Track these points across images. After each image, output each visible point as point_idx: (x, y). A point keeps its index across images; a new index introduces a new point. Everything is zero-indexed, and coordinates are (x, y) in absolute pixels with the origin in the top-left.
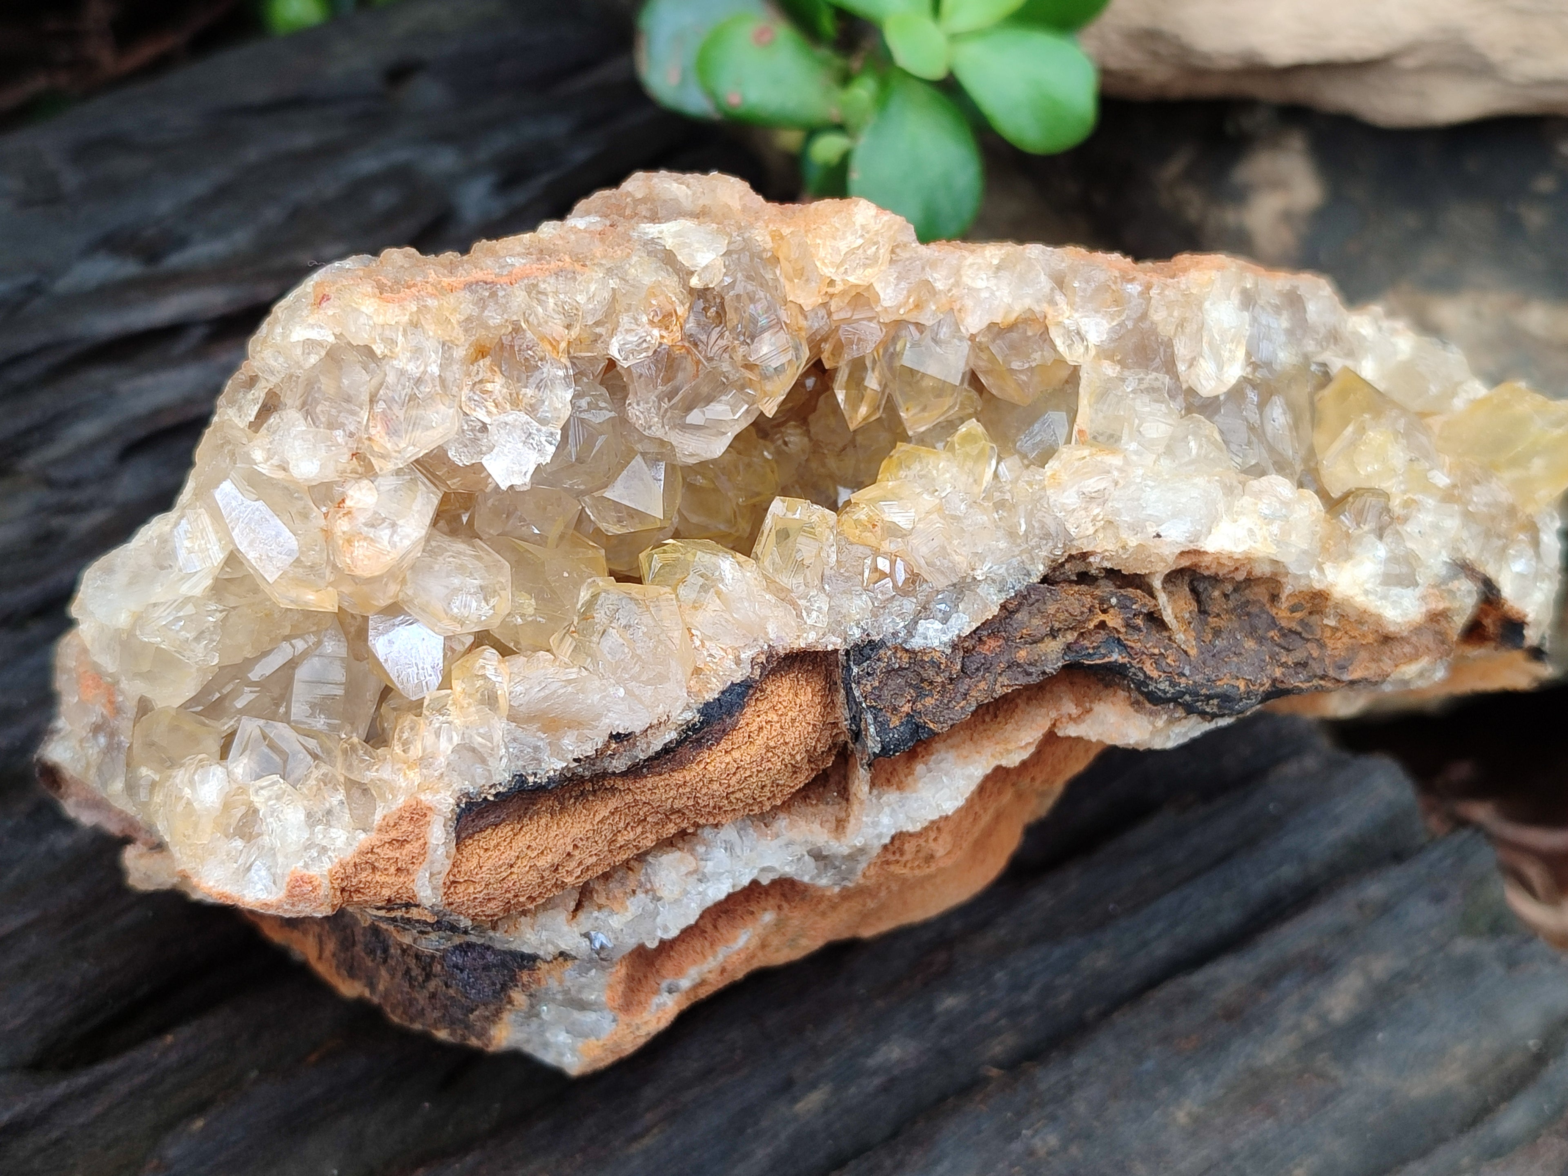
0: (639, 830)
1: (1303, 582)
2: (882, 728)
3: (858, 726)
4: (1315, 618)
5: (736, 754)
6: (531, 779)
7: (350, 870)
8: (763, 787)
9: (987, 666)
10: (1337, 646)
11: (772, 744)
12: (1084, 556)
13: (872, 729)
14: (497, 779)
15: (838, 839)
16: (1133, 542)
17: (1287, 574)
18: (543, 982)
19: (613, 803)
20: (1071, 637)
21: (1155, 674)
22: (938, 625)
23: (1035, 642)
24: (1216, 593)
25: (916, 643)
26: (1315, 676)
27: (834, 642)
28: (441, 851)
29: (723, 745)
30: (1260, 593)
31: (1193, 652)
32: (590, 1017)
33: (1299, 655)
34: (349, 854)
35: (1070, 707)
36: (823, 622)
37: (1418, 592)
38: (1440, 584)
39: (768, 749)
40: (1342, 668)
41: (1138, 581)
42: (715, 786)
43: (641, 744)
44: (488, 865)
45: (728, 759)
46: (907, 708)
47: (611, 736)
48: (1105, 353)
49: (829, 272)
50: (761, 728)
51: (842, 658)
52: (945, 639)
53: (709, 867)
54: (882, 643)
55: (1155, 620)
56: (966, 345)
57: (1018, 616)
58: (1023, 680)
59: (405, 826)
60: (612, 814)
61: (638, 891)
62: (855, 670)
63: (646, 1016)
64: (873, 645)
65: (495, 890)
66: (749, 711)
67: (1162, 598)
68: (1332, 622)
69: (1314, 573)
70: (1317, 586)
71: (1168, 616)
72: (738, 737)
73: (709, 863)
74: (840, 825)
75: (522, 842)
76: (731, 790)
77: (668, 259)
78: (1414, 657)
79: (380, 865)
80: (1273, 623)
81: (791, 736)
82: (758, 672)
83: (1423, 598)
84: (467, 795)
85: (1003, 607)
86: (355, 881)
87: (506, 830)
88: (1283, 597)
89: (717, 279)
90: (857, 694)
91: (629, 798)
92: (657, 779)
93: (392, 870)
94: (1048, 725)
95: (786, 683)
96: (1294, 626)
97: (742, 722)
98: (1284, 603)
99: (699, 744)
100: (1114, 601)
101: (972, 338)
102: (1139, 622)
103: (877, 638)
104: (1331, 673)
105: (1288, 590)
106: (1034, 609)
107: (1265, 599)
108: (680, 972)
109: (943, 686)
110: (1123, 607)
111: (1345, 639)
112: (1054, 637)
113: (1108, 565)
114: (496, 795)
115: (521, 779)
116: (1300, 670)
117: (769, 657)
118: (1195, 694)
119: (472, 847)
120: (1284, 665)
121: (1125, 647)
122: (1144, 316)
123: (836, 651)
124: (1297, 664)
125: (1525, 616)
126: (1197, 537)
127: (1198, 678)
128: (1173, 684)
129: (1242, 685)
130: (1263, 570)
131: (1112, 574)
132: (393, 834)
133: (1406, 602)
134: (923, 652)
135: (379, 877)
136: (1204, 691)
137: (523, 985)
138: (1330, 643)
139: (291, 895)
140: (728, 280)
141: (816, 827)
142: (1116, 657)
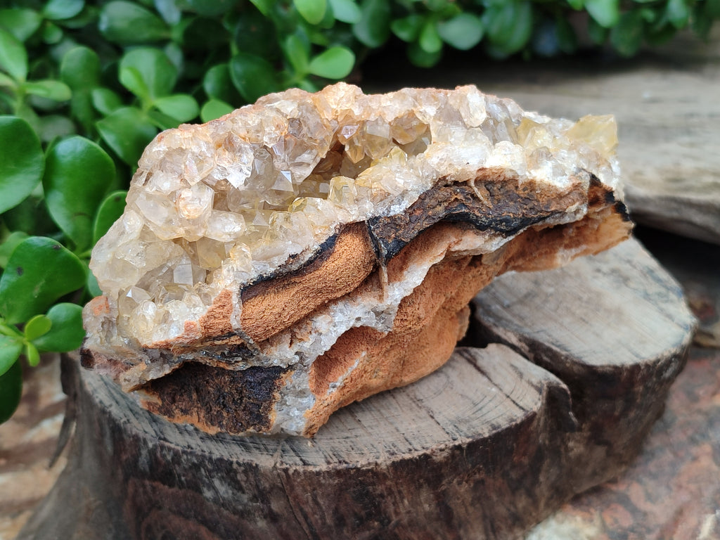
0: (307, 300)
1: (525, 178)
2: (386, 244)
3: (378, 249)
4: (533, 192)
5: (336, 262)
6: (265, 275)
7: (206, 319)
8: (349, 276)
9: (418, 219)
10: (543, 200)
11: (348, 257)
12: (444, 177)
13: (383, 246)
14: (252, 277)
15: (381, 303)
16: (460, 168)
17: (518, 176)
18: (285, 383)
19: (296, 289)
20: (446, 204)
21: (479, 215)
22: (398, 206)
23: (434, 208)
24: (495, 188)
25: (392, 214)
26: (538, 211)
27: (362, 218)
28: (237, 306)
29: (331, 259)
30: (511, 187)
31: (491, 207)
32: (305, 401)
33: (531, 205)
34: (205, 314)
35: (454, 239)
36: (357, 213)
37: (567, 177)
38: (575, 175)
39: (348, 260)
40: (548, 208)
41: (466, 183)
42: (331, 276)
43: (301, 258)
44: (255, 311)
45: (334, 264)
46: (393, 236)
47: (290, 256)
48: (436, 118)
49: (334, 107)
50: (343, 252)
51: (366, 223)
52: (402, 210)
53: (337, 319)
54: (380, 217)
55: (475, 197)
56: (387, 126)
57: (426, 201)
58: (433, 222)
59: (223, 300)
60: (296, 293)
61: (312, 332)
62: (372, 227)
63: (326, 397)
64: (377, 218)
65: (260, 322)
66: (337, 246)
67: (476, 189)
68: (539, 192)
69: (527, 174)
70: (530, 178)
71: (479, 195)
72: (336, 255)
73: (336, 318)
74: (381, 297)
75: (266, 303)
76: (337, 278)
77: (278, 110)
78: (573, 203)
79: (217, 315)
80: (519, 196)
81: (354, 254)
82: (337, 231)
83: (570, 179)
84: (243, 284)
85: (419, 198)
86: (209, 323)
87: (259, 298)
88: (519, 186)
89: (296, 115)
90: (375, 234)
91: (301, 286)
92: (310, 275)
93: (221, 317)
94: (447, 246)
95: (349, 236)
96: (526, 196)
97: (336, 250)
98: (521, 188)
99: (322, 258)
100: (458, 190)
101: (390, 123)
102: (469, 196)
103: (377, 216)
104: (543, 209)
105: (520, 183)
106: (431, 197)
107: (514, 189)
108: (335, 378)
109: (405, 226)
110: (463, 193)
111: (546, 197)
112: (440, 205)
113: (453, 179)
114: (253, 283)
115: (261, 276)
116: (532, 210)
117: (341, 226)
118: (496, 221)
119: (248, 305)
120: (526, 209)
121: (467, 206)
122: (447, 103)
123: (364, 221)
124: (531, 209)
125: (612, 188)
126: (481, 162)
127: (495, 214)
128: (487, 219)
129: (512, 215)
130: (509, 175)
131: (456, 183)
132: (220, 304)
133: (564, 181)
134: (395, 216)
135: (217, 321)
136: (498, 219)
137: (278, 387)
138: (540, 200)
139: (186, 330)
140: (300, 114)
141: (372, 299)
142: (464, 210)
